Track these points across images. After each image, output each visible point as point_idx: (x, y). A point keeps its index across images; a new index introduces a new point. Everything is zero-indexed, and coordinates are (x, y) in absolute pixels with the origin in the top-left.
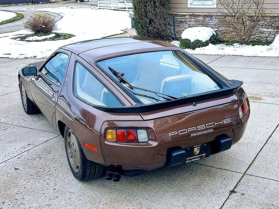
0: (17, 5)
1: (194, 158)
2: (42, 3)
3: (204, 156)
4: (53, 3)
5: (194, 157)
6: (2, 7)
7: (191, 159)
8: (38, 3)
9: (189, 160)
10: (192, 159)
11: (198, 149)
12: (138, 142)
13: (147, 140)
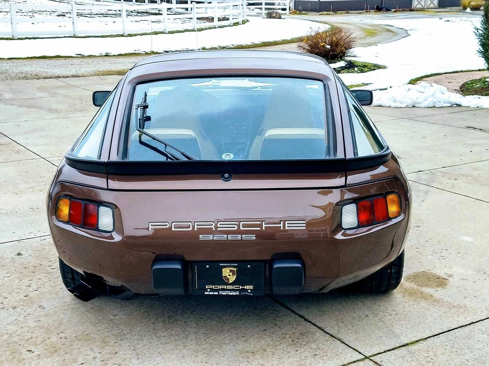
0: (347, 13)
1: (223, 290)
2: (394, 10)
3: (249, 291)
4: (417, 11)
5: (225, 287)
6: (321, 16)
7: (218, 290)
8: (388, 10)
9: (212, 290)
10: (220, 290)
11: (231, 271)
12: (97, 229)
13: (110, 228)
